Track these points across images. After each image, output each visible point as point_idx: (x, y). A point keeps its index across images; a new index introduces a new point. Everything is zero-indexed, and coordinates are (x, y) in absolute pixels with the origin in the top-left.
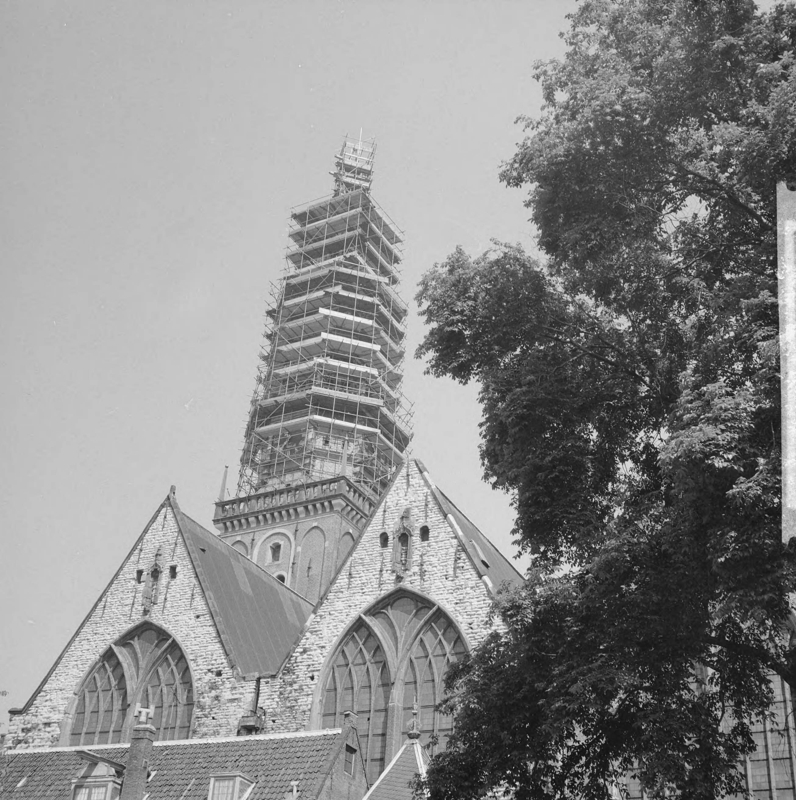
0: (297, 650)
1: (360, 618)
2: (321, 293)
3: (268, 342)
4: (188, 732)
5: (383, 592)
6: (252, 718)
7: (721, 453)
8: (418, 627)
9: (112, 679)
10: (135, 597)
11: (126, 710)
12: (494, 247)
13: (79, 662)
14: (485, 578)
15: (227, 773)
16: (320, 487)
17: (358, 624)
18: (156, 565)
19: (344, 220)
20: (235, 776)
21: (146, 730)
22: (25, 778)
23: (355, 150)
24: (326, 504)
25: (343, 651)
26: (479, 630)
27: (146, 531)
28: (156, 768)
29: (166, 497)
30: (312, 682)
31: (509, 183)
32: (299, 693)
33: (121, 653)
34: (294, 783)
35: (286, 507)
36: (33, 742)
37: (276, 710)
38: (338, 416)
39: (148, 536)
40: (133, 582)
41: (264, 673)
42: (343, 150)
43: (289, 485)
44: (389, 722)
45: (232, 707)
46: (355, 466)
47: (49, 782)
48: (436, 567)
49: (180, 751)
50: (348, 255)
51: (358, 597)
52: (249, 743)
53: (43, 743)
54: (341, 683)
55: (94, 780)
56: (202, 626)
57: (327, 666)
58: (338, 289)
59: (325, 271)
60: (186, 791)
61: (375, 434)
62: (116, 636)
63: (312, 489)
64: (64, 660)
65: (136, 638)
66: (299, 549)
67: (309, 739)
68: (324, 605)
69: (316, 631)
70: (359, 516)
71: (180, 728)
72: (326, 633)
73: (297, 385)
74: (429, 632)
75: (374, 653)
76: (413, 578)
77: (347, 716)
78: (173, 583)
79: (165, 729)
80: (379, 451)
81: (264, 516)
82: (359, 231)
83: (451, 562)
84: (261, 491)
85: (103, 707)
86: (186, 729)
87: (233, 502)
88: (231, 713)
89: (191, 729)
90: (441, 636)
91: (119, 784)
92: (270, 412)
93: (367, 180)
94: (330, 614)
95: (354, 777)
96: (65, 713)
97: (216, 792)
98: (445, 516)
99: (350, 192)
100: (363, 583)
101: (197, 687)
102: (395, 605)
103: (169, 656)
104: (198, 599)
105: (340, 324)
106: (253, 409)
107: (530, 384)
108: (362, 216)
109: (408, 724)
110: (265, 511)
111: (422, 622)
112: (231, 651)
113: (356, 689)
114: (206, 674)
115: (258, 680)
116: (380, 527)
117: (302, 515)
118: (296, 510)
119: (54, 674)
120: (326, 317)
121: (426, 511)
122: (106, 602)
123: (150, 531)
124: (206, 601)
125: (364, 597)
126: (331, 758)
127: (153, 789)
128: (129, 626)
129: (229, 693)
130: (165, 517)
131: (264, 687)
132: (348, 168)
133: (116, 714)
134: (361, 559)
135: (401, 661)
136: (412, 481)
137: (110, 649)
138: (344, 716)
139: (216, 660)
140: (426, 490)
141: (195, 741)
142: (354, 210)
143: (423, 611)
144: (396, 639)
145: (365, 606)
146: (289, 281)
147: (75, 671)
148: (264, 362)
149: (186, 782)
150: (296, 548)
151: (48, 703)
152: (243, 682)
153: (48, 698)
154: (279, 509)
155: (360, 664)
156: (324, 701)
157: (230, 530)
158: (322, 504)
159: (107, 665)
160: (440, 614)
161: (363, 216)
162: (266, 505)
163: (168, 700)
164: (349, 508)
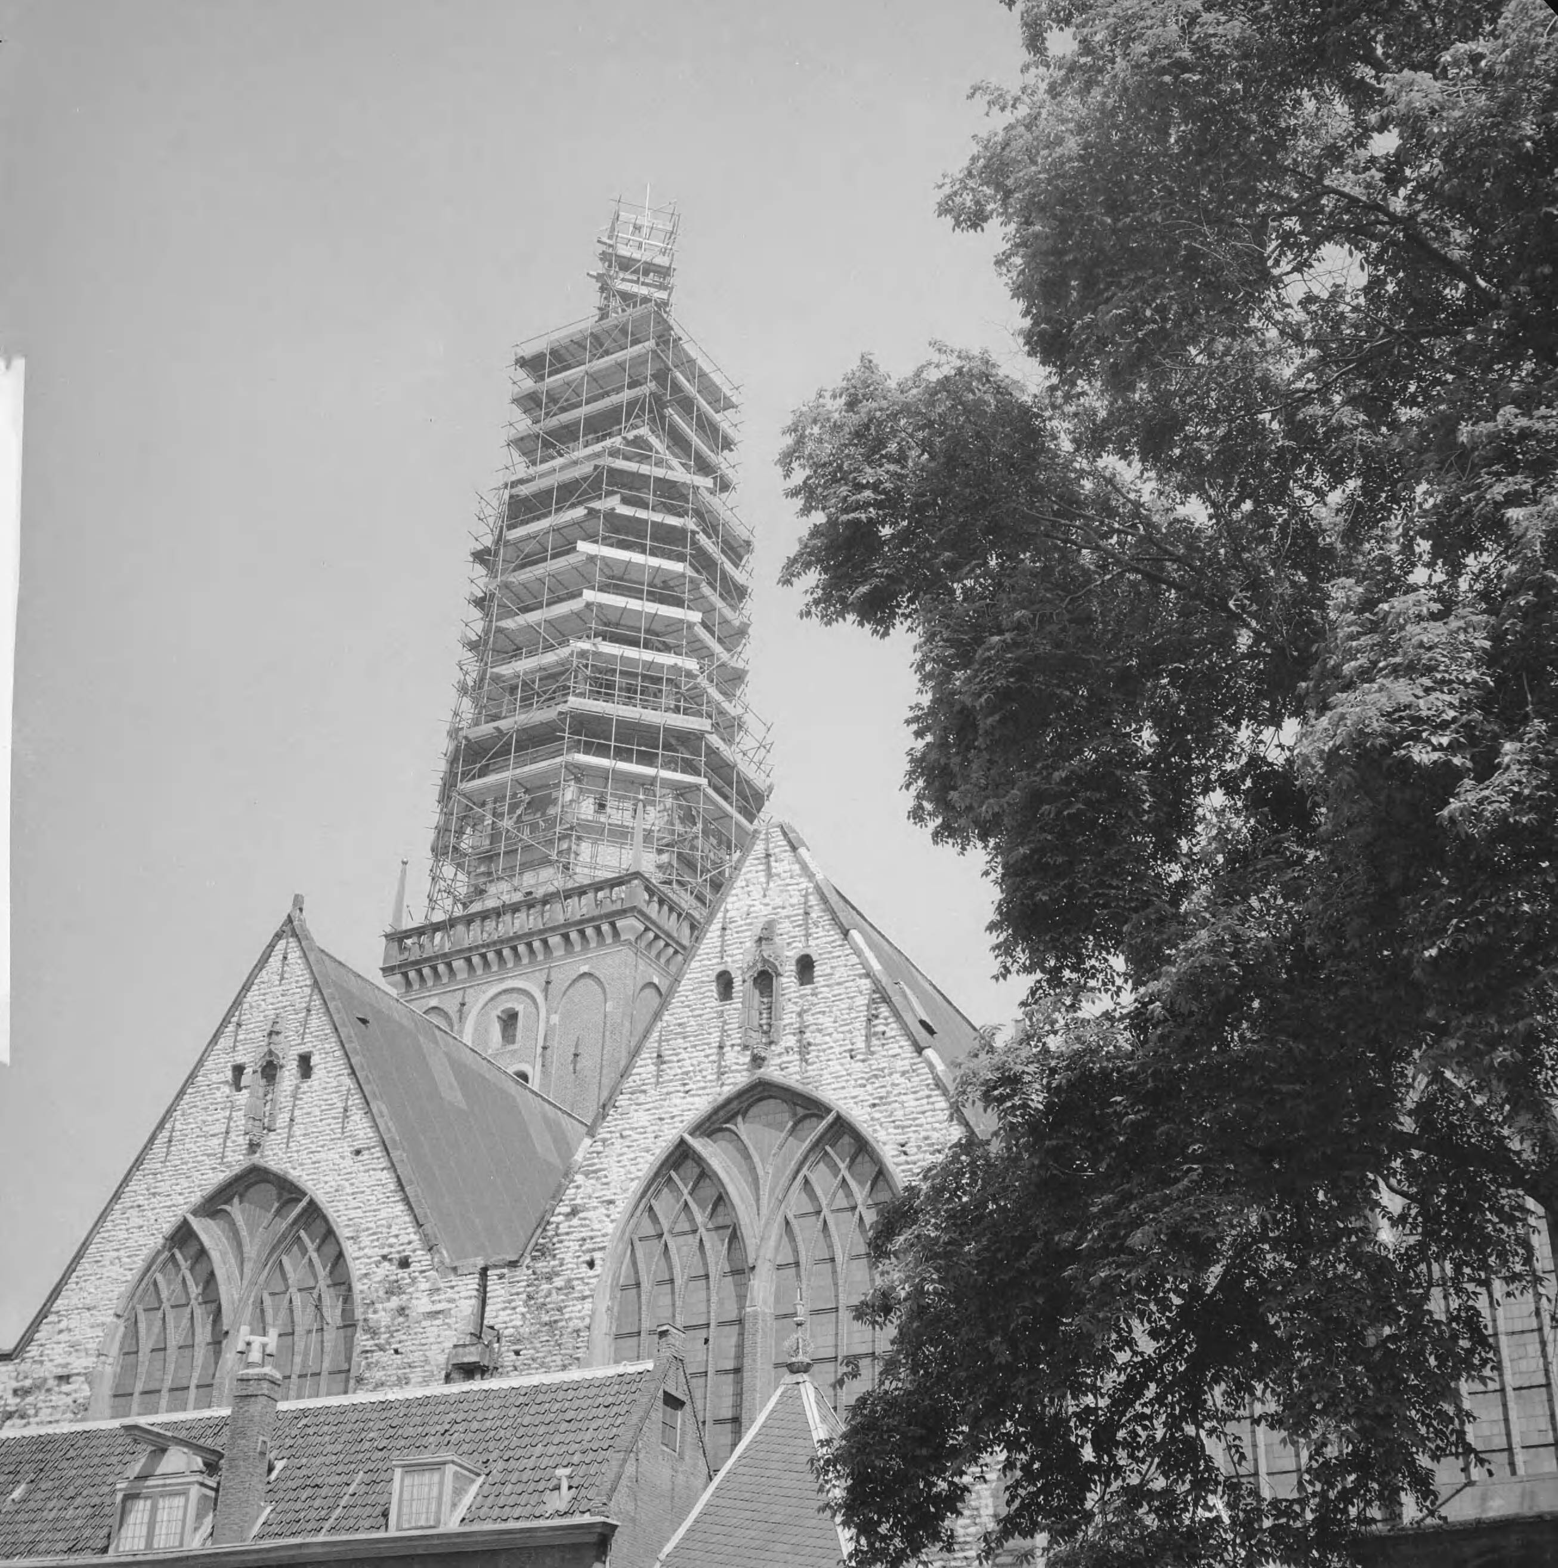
0: (558, 1210)
1: (682, 1142)
2: (580, 512)
3: (477, 613)
4: (347, 1381)
5: (726, 1089)
6: (473, 1349)
7: (1424, 735)
8: (799, 1155)
9: (190, 1282)
10: (230, 1118)
11: (220, 1343)
12: (936, 357)
13: (122, 1253)
14: (929, 1053)
15: (426, 1457)
16: (591, 895)
17: (677, 1154)
18: (271, 1053)
19: (621, 365)
20: (444, 1463)
21: (260, 1379)
22: (23, 1486)
23: (637, 228)
24: (605, 928)
25: (651, 1208)
26: (921, 1156)
27: (246, 988)
28: (285, 1453)
29: (285, 917)
30: (591, 1273)
31: (958, 224)
32: (566, 1295)
33: (206, 1230)
34: (561, 1472)
35: (527, 937)
36: (36, 1415)
37: (521, 1330)
38: (622, 754)
39: (251, 997)
40: (226, 1089)
41: (494, 1260)
42: (613, 229)
43: (530, 893)
44: (747, 1343)
45: (432, 1329)
46: (660, 852)
47: (71, 1491)
48: (830, 1035)
49: (331, 1418)
50: (630, 436)
51: (678, 1101)
52: (471, 1397)
53: (58, 1417)
54: (648, 1273)
55: (161, 1482)
56: (368, 1171)
57: (621, 1238)
58: (613, 503)
59: (587, 469)
60: (347, 1497)
61: (697, 787)
62: (196, 1198)
63: (576, 899)
64: (92, 1249)
65: (236, 1200)
66: (555, 1019)
67: (590, 1384)
68: (609, 1118)
69: (595, 1172)
70: (671, 950)
71: (330, 1373)
72: (615, 1174)
73: (539, 696)
74: (821, 1165)
75: (714, 1210)
76: (785, 1058)
77: (663, 1334)
78: (305, 1087)
79: (300, 1376)
80: (705, 821)
81: (483, 956)
82: (651, 386)
83: (860, 1024)
84: (476, 907)
85: (174, 1339)
86: (343, 1375)
87: (420, 931)
88: (432, 1340)
89: (353, 1373)
90: (844, 1172)
91: (211, 1488)
92: (487, 751)
93: (662, 287)
94: (622, 1136)
95: (681, 1457)
96: (99, 1355)
97: (406, 1496)
98: (846, 933)
99: (629, 311)
100: (687, 1073)
101: (362, 1292)
102: (751, 1113)
103: (302, 1233)
104: (357, 1118)
105: (617, 572)
106: (451, 748)
107: (1019, 627)
108: (656, 355)
109: (787, 1344)
110: (483, 946)
111: (807, 1144)
112: (426, 1216)
113: (678, 1282)
114: (378, 1264)
115: (484, 1272)
116: (715, 961)
117: (559, 952)
118: (545, 942)
119: (73, 1279)
120: (592, 559)
121: (807, 924)
122: (173, 1130)
123: (255, 987)
124: (374, 1120)
125: (689, 1099)
126: (635, 1419)
127: (280, 1494)
128: (221, 1177)
129: (425, 1300)
130: (285, 958)
131: (495, 1287)
132: (626, 264)
133: (201, 1353)
134: (680, 1025)
135: (767, 1224)
136: (777, 867)
137: (185, 1222)
138: (656, 1337)
139: (397, 1236)
140: (805, 883)
141: (361, 1397)
142: (640, 346)
143: (807, 1123)
144: (755, 1183)
145: (692, 1117)
146: (514, 491)
147: (115, 1271)
148: (470, 654)
149: (345, 1478)
150: (548, 1018)
151: (64, 1337)
152: (452, 1278)
153: (62, 1325)
154: (512, 942)
155: (684, 1233)
156: (616, 1309)
157: (416, 986)
158: (598, 929)
159: (179, 1256)
160: (842, 1127)
161: (659, 356)
162: (485, 935)
163: (304, 1319)
164: (651, 935)
